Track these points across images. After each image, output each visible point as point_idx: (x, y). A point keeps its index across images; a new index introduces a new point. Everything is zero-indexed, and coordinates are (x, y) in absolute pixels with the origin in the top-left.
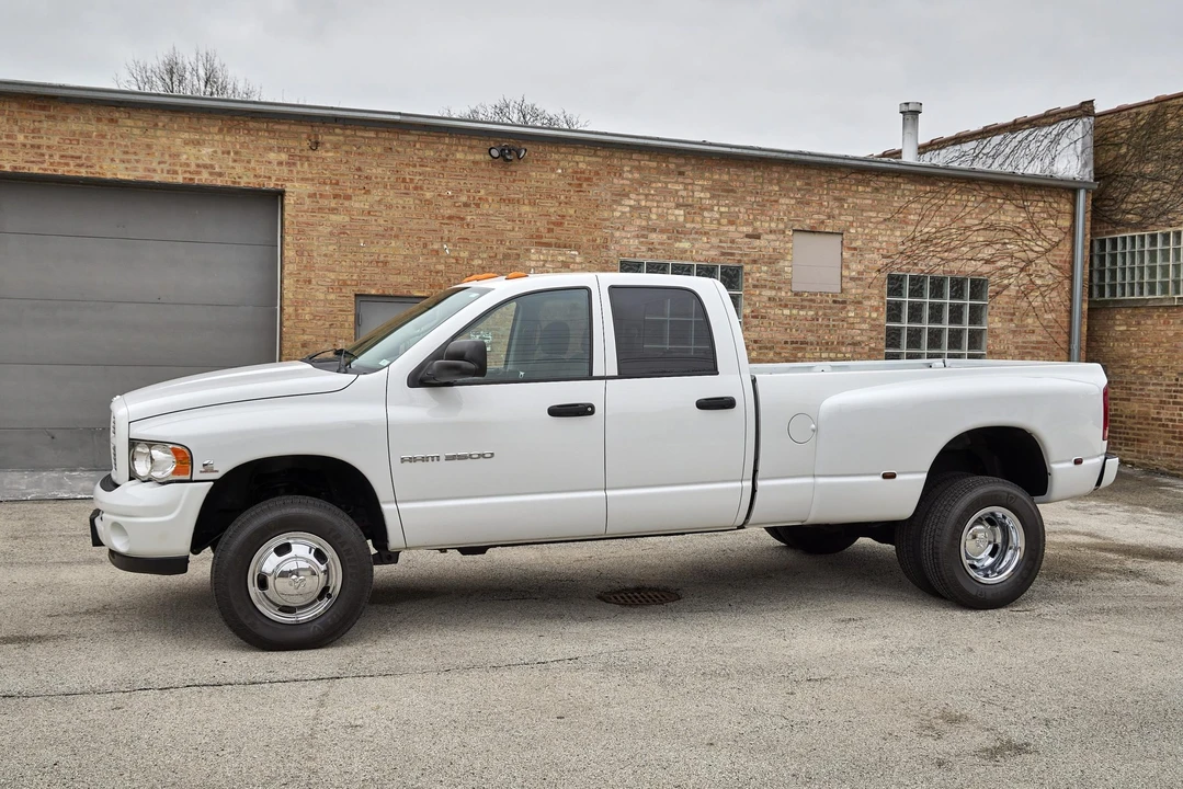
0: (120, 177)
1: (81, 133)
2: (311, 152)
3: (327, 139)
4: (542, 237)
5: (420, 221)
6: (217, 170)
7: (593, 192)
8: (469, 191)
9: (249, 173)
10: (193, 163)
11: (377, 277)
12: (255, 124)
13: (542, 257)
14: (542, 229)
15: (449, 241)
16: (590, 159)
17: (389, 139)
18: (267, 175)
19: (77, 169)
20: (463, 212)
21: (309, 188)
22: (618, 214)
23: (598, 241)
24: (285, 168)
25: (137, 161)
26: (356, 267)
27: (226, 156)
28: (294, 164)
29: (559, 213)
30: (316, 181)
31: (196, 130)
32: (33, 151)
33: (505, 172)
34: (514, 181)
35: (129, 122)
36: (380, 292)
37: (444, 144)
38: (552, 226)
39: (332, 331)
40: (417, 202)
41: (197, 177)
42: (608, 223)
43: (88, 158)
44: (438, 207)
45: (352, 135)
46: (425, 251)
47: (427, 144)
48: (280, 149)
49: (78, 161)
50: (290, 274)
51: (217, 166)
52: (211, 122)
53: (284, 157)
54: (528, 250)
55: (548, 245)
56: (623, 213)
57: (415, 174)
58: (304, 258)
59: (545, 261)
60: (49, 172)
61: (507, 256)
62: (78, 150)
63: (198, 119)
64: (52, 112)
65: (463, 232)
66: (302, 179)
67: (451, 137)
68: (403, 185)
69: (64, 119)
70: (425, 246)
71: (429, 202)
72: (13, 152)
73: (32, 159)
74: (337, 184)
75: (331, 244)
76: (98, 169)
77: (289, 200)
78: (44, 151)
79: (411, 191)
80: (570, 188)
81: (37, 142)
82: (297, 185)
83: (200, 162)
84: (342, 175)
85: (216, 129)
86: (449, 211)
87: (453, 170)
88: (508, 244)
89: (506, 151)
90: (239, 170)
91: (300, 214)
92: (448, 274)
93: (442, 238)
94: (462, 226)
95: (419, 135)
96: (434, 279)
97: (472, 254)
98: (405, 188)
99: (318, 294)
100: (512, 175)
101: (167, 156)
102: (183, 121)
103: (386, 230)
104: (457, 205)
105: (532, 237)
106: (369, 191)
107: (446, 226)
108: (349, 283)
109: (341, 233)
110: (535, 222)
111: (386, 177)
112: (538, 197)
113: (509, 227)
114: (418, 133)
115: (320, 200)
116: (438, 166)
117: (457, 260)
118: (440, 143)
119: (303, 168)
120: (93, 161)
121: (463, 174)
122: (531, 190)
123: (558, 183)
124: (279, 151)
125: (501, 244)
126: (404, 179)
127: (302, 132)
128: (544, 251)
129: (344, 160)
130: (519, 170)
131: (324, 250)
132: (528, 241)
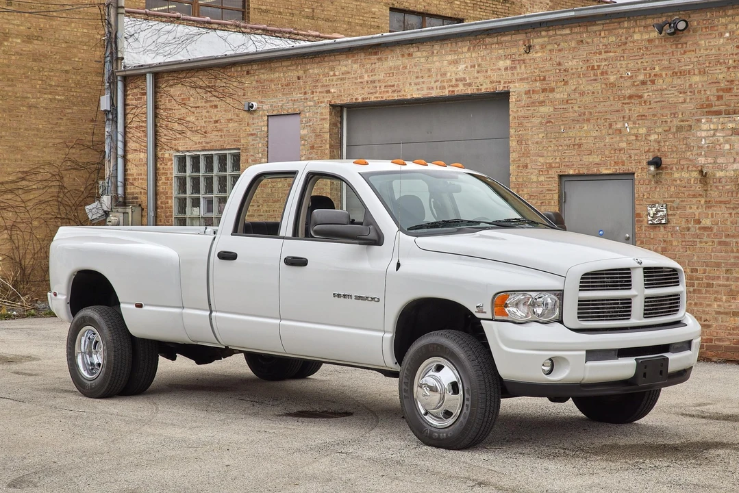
0: (415, 96)
1: (394, 68)
2: (526, 56)
3: (537, 42)
4: (711, 106)
5: (606, 104)
6: (468, 81)
8: (645, 69)
9: (487, 81)
10: (454, 77)
11: (573, 159)
12: (490, 40)
13: (712, 126)
14: (711, 97)
15: (629, 119)
17: (580, 33)
18: (498, 80)
19: (393, 94)
20: (641, 90)
21: (525, 86)
24: (509, 72)
25: (423, 83)
26: (558, 151)
27: (473, 69)
28: (515, 68)
29: (729, 78)
30: (530, 80)
31: (455, 52)
32: (371, 85)
33: (677, 45)
34: (685, 52)
35: (419, 54)
36: (577, 172)
37: (624, 28)
38: (721, 93)
40: (604, 86)
41: (456, 89)
43: (398, 85)
44: (620, 88)
45: (553, 35)
46: (610, 132)
47: (610, 31)
48: (506, 57)
49: (393, 89)
50: (514, 161)
51: (467, 78)
52: (463, 44)
53: (508, 63)
54: (699, 121)
55: (718, 113)
57: (601, 60)
58: (523, 147)
59: (715, 130)
60: (379, 99)
61: (679, 129)
62: (392, 81)
63: (456, 43)
64: (380, 56)
65: (641, 110)
66: (521, 79)
67: (629, 20)
68: (592, 72)
69: (386, 59)
71: (613, 85)
72: (363, 88)
73: (371, 91)
75: (540, 133)
76: (403, 93)
77: (512, 99)
78: (377, 84)
79: (599, 76)
81: (373, 78)
82: (517, 85)
83: (458, 77)
84: (548, 71)
85: (465, 49)
86: (629, 91)
87: (632, 51)
88: (680, 116)
89: (672, 25)
90: (481, 79)
91: (519, 109)
92: (629, 151)
93: (624, 118)
94: (640, 104)
95: (603, 24)
96: (618, 156)
97: (649, 129)
98: (594, 75)
99: (532, 177)
100: (682, 47)
101: (439, 75)
102: (448, 46)
103: (580, 116)
104: (636, 84)
105: (702, 106)
106: (567, 82)
107: (627, 105)
108: (554, 165)
109: (547, 122)
110: (705, 91)
111: (580, 67)
112: (708, 65)
113: (681, 100)
114: (603, 22)
115: (533, 96)
116: (619, 51)
117: (636, 136)
118: (620, 28)
119: (521, 70)
120: (401, 87)
121: (640, 54)
122: (701, 59)
123: (727, 47)
124: (505, 59)
125: (674, 117)
126: (593, 66)
127: (520, 40)
128: (715, 120)
129: (549, 58)
130: (689, 40)
131: (536, 138)
132: (699, 111)
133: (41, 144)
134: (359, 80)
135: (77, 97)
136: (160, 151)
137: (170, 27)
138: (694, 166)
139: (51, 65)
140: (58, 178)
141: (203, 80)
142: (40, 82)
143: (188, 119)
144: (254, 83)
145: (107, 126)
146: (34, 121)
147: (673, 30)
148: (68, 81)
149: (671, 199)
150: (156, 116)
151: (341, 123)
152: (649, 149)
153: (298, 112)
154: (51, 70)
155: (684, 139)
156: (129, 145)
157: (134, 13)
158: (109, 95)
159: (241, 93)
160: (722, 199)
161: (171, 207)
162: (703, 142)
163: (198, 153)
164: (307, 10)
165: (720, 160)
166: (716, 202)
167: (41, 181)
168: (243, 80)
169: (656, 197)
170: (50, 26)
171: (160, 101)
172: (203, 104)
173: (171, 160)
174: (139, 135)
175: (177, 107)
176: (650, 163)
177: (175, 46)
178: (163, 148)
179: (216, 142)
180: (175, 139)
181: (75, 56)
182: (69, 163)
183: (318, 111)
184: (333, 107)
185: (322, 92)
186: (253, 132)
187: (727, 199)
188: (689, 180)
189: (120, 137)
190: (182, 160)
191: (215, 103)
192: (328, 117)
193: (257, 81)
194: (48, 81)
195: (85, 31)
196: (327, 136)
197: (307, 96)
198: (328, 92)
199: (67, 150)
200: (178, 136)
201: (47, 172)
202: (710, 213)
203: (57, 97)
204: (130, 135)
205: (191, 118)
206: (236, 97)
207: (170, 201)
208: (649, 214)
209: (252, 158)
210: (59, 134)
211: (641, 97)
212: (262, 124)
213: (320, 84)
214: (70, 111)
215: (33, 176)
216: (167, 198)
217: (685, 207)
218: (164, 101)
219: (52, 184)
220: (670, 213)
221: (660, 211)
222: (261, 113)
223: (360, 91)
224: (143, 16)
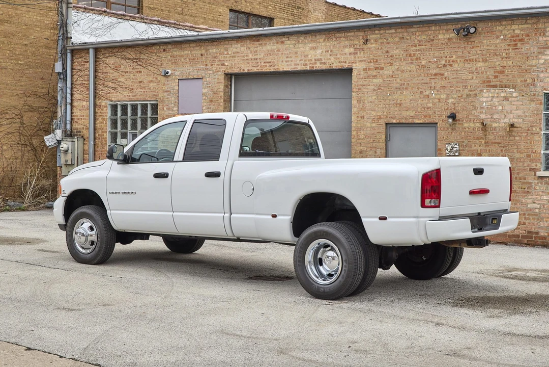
0: (285, 69)
1: (271, 51)
2: (364, 46)
3: (372, 37)
4: (490, 82)
5: (419, 78)
6: (323, 61)
7: (524, 48)
8: (446, 57)
9: (336, 61)
10: (313, 58)
11: (396, 113)
12: (339, 34)
13: (490, 95)
14: (490, 77)
15: (435, 89)
16: (523, 26)
17: (402, 32)
18: (344, 61)
19: (270, 68)
20: (443, 70)
21: (363, 65)
22: (542, 61)
23: (528, 81)
24: (352, 56)
25: (292, 61)
26: (386, 108)
27: (327, 53)
28: (357, 53)
29: (502, 65)
30: (366, 61)
31: (315, 42)
32: (254, 61)
33: (468, 43)
34: (473, 47)
35: (289, 42)
36: (398, 121)
37: (432, 30)
38: (497, 74)
39: (374, 144)
40: (417, 67)
41: (315, 66)
42: (535, 68)
43: (274, 62)
44: (429, 69)
45: (383, 33)
46: (422, 96)
47: (423, 32)
48: (350, 46)
49: (270, 64)
50: (354, 113)
51: (323, 59)
52: (321, 36)
53: (352, 50)
54: (482, 91)
55: (495, 86)
56: (546, 60)
57: (416, 50)
58: (361, 104)
59: (493, 97)
60: (260, 71)
61: (468, 96)
62: (270, 59)
63: (315, 36)
64: (261, 42)
65: (443, 83)
66: (360, 61)
67: (436, 25)
68: (410, 58)
69: (265, 44)
70: (422, 93)
71: (424, 67)
72: (248, 63)
73: (254, 65)
74: (377, 61)
75: (373, 96)
76: (277, 67)
77: (354, 73)
78: (258, 61)
79: (414, 61)
80: (509, 48)
81: (256, 57)
82: (358, 64)
83: (316, 58)
84: (379, 56)
85: (322, 40)
86: (435, 71)
87: (437, 45)
88: (469, 88)
89: (466, 30)
90: (332, 60)
91: (359, 80)
92: (434, 109)
93: (431, 87)
94: (442, 79)
95: (418, 27)
96: (426, 112)
97: (448, 96)
98: (411, 60)
99: (367, 124)
100: (471, 44)
101: (303, 56)
102: (309, 38)
103: (401, 85)
104: (439, 66)
105: (484, 82)
106: (392, 64)
107: (433, 80)
108: (382, 117)
109: (378, 89)
110: (486, 72)
111: (401, 55)
112: (488, 56)
113: (470, 77)
114: (418, 26)
115: (368, 72)
116: (428, 44)
117: (439, 100)
118: (429, 30)
119: (361, 55)
120: (275, 63)
121: (443, 47)
122: (483, 52)
123: (501, 45)
124: (350, 47)
125: (465, 88)
126: (410, 54)
127: (360, 36)
128: (492, 91)
129: (380, 48)
130: (476, 39)
131: (370, 99)
132: (482, 85)
133: (9, 94)
134: (245, 58)
135: (32, 62)
136: (98, 100)
137: (99, 17)
138: (478, 119)
139: (16, 41)
140: (20, 117)
141: (130, 54)
142: (9, 52)
143: (119, 80)
144: (169, 57)
145: (59, 83)
146: (4, 78)
147: (466, 33)
148: (27, 51)
149: (462, 140)
150: (95, 77)
151: (231, 85)
152: (448, 108)
153: (200, 77)
154: (16, 44)
155: (471, 102)
156: (74, 96)
157: (77, 7)
158: (61, 62)
159: (159, 63)
160: (496, 141)
161: (106, 138)
162: (484, 105)
163: (126, 103)
164: (178, 9)
165: (495, 116)
166: (492, 143)
167: (9, 119)
168: (161, 55)
169: (452, 139)
170: (15, 14)
171: (99, 67)
172: (131, 70)
173: (107, 107)
174: (82, 89)
175: (111, 71)
176: (449, 117)
177: (103, 30)
178: (100, 99)
179: (140, 95)
180: (110, 93)
181: (32, 35)
182: (27, 107)
183: (216, 77)
184: (226, 74)
185: (218, 65)
186: (169, 90)
187: (500, 141)
188: (474, 129)
189: (69, 91)
190: (114, 108)
191: (140, 70)
192: (223, 81)
193: (171, 56)
194: (14, 51)
195: (38, 18)
196: (222, 94)
197: (208, 67)
198: (223, 65)
199: (26, 98)
200: (112, 91)
201: (13, 113)
202: (488, 149)
203: (19, 62)
204: (75, 89)
205: (122, 79)
206: (155, 66)
207: (105, 134)
208: (447, 149)
209: (167, 107)
210: (21, 87)
211: (443, 75)
212: (175, 84)
213: (217, 59)
214: (28, 72)
215: (3, 115)
216: (103, 132)
217: (471, 146)
218: (101, 67)
219: (16, 121)
220: (461, 149)
221: (454, 148)
222: (173, 77)
223: (246, 65)
224: (83, 10)
